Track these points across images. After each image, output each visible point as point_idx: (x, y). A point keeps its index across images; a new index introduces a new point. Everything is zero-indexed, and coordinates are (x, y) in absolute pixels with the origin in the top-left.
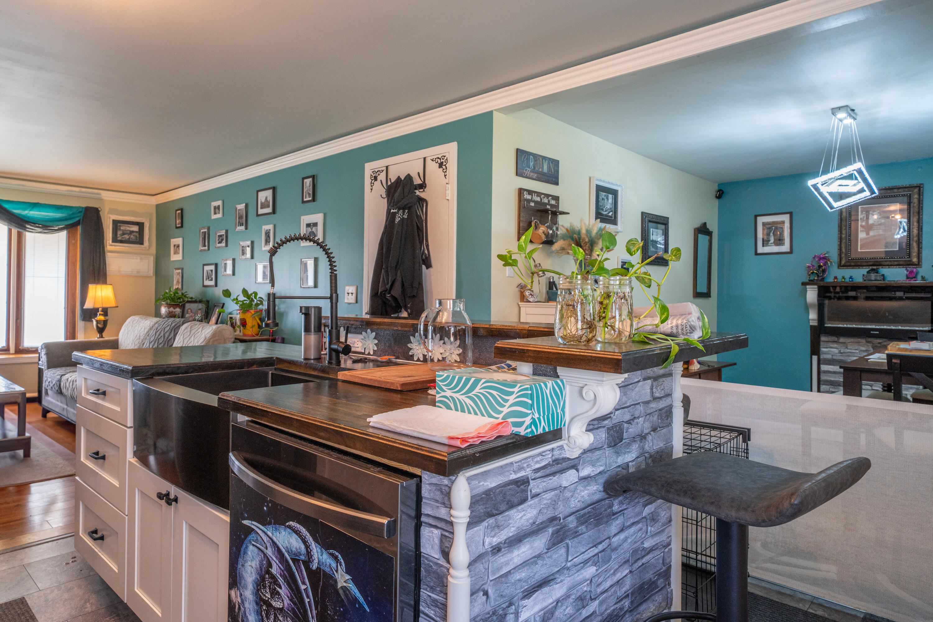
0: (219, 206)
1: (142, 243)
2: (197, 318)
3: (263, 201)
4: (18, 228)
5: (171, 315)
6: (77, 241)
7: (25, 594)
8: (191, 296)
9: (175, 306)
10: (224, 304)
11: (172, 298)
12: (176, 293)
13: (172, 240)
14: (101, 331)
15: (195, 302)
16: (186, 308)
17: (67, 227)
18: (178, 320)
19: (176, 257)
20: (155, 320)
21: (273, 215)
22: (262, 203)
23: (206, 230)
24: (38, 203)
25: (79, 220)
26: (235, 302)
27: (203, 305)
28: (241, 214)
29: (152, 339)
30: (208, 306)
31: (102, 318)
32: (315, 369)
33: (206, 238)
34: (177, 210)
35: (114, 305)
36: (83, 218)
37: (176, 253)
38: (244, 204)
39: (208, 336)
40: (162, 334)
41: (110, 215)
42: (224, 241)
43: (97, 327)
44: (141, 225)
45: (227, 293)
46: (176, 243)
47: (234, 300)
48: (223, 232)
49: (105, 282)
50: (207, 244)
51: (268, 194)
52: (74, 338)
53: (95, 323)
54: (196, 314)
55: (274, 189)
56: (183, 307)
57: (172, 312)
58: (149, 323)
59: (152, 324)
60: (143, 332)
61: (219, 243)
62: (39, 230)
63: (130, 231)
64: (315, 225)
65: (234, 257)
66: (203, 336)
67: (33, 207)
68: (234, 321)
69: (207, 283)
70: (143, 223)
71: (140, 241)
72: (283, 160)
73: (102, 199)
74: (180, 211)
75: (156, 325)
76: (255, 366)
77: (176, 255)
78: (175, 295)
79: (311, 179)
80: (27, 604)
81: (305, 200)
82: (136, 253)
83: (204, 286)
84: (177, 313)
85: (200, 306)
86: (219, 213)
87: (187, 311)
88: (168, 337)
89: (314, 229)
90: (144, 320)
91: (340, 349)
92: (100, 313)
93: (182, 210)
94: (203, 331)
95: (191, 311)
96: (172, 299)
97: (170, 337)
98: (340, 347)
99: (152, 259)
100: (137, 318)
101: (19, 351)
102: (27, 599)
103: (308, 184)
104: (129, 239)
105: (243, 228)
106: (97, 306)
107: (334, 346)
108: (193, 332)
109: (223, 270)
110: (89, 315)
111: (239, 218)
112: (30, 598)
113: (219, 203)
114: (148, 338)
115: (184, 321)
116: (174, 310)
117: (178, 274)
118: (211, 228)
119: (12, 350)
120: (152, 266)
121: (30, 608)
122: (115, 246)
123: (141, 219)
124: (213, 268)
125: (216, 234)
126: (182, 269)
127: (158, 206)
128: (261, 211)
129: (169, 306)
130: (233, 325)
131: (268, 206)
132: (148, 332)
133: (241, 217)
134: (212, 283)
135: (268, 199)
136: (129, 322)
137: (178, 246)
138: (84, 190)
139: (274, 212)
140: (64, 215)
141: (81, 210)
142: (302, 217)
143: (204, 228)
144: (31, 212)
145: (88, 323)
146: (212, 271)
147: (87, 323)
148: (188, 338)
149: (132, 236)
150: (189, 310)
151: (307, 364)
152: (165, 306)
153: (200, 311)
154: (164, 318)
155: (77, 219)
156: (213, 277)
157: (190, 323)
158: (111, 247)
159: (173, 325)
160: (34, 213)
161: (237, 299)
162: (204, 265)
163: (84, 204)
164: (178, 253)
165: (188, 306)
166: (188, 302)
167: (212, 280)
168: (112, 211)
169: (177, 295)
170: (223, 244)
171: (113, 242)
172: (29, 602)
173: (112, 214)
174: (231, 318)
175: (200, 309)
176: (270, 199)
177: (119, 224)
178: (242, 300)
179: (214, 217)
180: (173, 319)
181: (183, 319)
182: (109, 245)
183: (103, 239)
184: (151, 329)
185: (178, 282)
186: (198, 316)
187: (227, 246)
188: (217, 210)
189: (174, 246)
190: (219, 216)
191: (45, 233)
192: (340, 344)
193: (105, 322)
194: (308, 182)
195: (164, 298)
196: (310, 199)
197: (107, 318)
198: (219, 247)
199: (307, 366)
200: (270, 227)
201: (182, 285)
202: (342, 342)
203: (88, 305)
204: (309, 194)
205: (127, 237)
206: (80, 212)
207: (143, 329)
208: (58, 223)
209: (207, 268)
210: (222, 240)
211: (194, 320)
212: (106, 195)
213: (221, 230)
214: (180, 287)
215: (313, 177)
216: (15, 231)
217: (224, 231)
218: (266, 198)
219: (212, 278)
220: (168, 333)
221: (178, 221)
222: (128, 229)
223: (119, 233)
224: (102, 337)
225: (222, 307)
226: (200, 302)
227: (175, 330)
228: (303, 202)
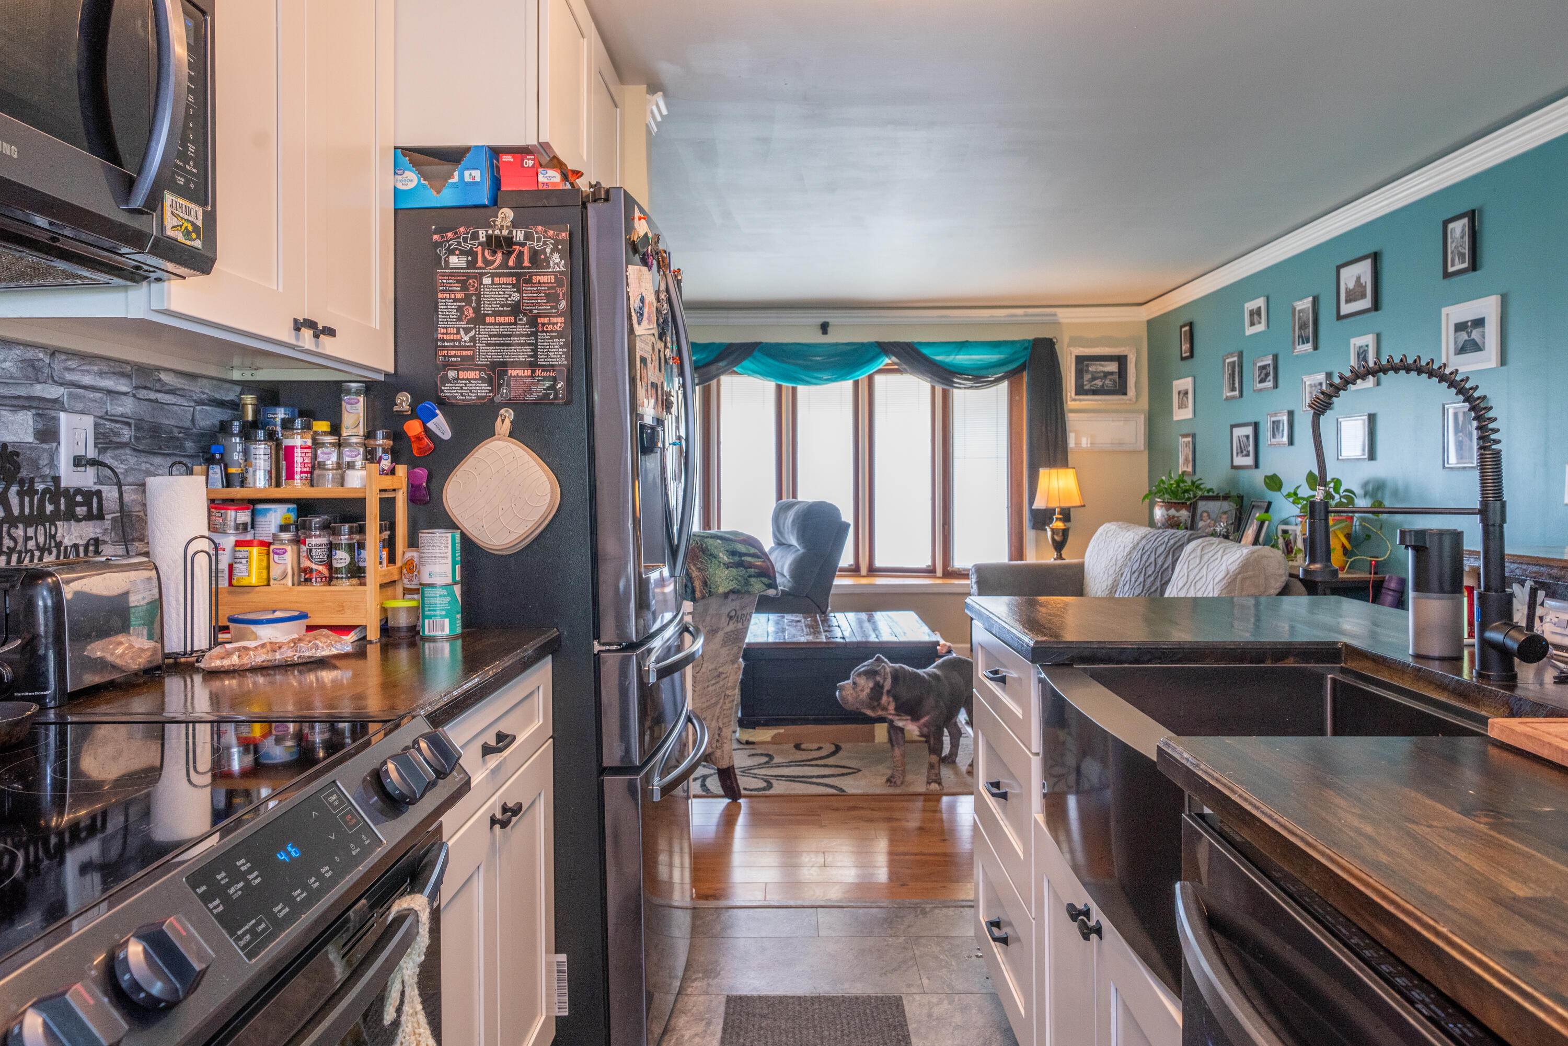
0: (1259, 308)
1: (1125, 394)
2: (1218, 529)
3: (1351, 285)
4: (943, 384)
5: (1172, 523)
6: (1022, 398)
7: (904, 990)
8: (1209, 487)
9: (1179, 506)
10: (1270, 504)
11: (1172, 491)
12: (1181, 480)
13: (1175, 383)
14: (1059, 546)
15: (1216, 498)
16: (1199, 511)
17: (1009, 375)
18: (1180, 533)
19: (1182, 414)
20: (1144, 530)
21: (1374, 314)
22: (1348, 292)
23: (1235, 359)
24: (967, 341)
25: (1025, 362)
26: (1291, 499)
27: (1231, 503)
28: (1304, 318)
29: (1135, 568)
30: (1241, 507)
31: (1059, 525)
32: (1441, 686)
33: (1237, 373)
34: (1181, 327)
35: (1078, 504)
36: (1030, 359)
37: (1182, 406)
38: (1310, 299)
39: (1233, 568)
40: (1152, 559)
41: (1072, 349)
42: (1271, 377)
43: (1053, 539)
44: (1121, 360)
45: (1274, 482)
46: (1182, 388)
47: (1289, 495)
48: (1268, 361)
49: (1065, 464)
50: (1237, 385)
51: (1363, 270)
52: (1021, 559)
53: (1049, 533)
54: (1216, 521)
55: (1376, 258)
56: (1193, 508)
57: (1174, 517)
58: (1132, 536)
59: (1137, 538)
60: (1121, 555)
61: (1262, 381)
62: (969, 383)
63: (1104, 372)
64: (1479, 323)
65: (1291, 408)
66: (1224, 567)
67: (961, 348)
68: (1291, 538)
69: (1239, 461)
70: (1126, 357)
71: (1121, 389)
72: (1396, 190)
73: (1059, 323)
74: (1187, 328)
75: (1143, 542)
76: (1291, 659)
77: (1181, 411)
78: (1178, 486)
79: (1465, 221)
80: (903, 1011)
81: (1451, 269)
82: (1114, 411)
83: (1234, 467)
84: (1183, 519)
85: (1226, 505)
86: (1260, 323)
87: (1201, 516)
88: (1162, 566)
89: (1475, 334)
90: (1125, 531)
91: (1513, 645)
92: (1057, 516)
93: (1191, 325)
94: (1225, 558)
95: (1209, 516)
96: (1174, 493)
97: (1166, 566)
98: (1513, 639)
99: (1141, 419)
100: (1114, 527)
101: (949, 573)
102: (905, 1002)
103: (1458, 233)
104: (1103, 386)
105: (1308, 347)
106: (1052, 505)
107: (1495, 636)
108: (1206, 558)
109: (1269, 434)
110: (1041, 519)
111: (1300, 328)
112: (909, 1001)
113: (1260, 302)
114: (1129, 564)
115: (1191, 535)
116: (1177, 514)
117: (1187, 444)
118: (1244, 354)
119: (939, 572)
120: (1143, 432)
121: (905, 1021)
122: (1080, 400)
123: (1123, 349)
124: (1249, 431)
125: (1255, 364)
126: (1194, 436)
127: (1149, 322)
128: (1346, 309)
129: (1168, 505)
130: (1289, 549)
131: (1363, 296)
132: (1130, 553)
133: (1303, 326)
134: (1249, 461)
135: (1362, 281)
136: (1101, 534)
137: (1186, 393)
138: (1030, 311)
139: (1376, 306)
140: (1002, 356)
141: (1026, 345)
142: (1444, 311)
143: (1231, 355)
144: (958, 357)
145: (1041, 533)
146: (1248, 437)
147: (1039, 532)
148: (1197, 569)
149: (1107, 382)
150: (1205, 514)
151: (1420, 669)
152: (1162, 506)
153: (1224, 516)
154: (1159, 528)
155: (1022, 361)
156: (1251, 448)
157: (1200, 540)
158: (1073, 403)
159: (1172, 542)
160: (962, 359)
161: (1295, 494)
162: (1232, 427)
163: (1030, 335)
164: (1186, 407)
165: (1202, 506)
166: (1203, 498)
167: (1248, 455)
168: (1075, 341)
169: (1182, 485)
170: (1269, 384)
171: (1076, 394)
172: (907, 1008)
173: (1074, 346)
174: (1285, 532)
175: (1225, 513)
176: (1367, 280)
177: (1086, 363)
178: (1306, 496)
179: (1250, 331)
180: (1171, 531)
181: (1189, 532)
182: (1072, 401)
183: (1061, 390)
184: (1134, 548)
185: (1186, 459)
186: (1221, 527)
187: (1276, 386)
188: (1256, 317)
189: (1179, 393)
190: (1260, 328)
191: (977, 387)
192: (1512, 633)
193: (1065, 532)
194: (1458, 228)
195: (1159, 492)
196: (1465, 265)
197: (1068, 524)
198: (1261, 390)
199: (1419, 675)
200: (1368, 340)
201: (1194, 466)
202: (1516, 627)
203: (1039, 504)
204: (1462, 256)
205: (1098, 383)
206: (1026, 348)
207: (1122, 548)
208: (992, 371)
209: (1238, 432)
210: (1267, 375)
211: (1214, 534)
212: (1065, 316)
213: (1265, 356)
214: (1190, 469)
215: (1472, 215)
216: (939, 389)
217: (1271, 357)
218: (1358, 279)
219: (1248, 452)
220: (1162, 558)
221: (1186, 347)
222: (1101, 369)
223: (1087, 377)
224: (1060, 557)
225: (1267, 511)
226: (1226, 498)
227: (1175, 551)
228: (1446, 275)
